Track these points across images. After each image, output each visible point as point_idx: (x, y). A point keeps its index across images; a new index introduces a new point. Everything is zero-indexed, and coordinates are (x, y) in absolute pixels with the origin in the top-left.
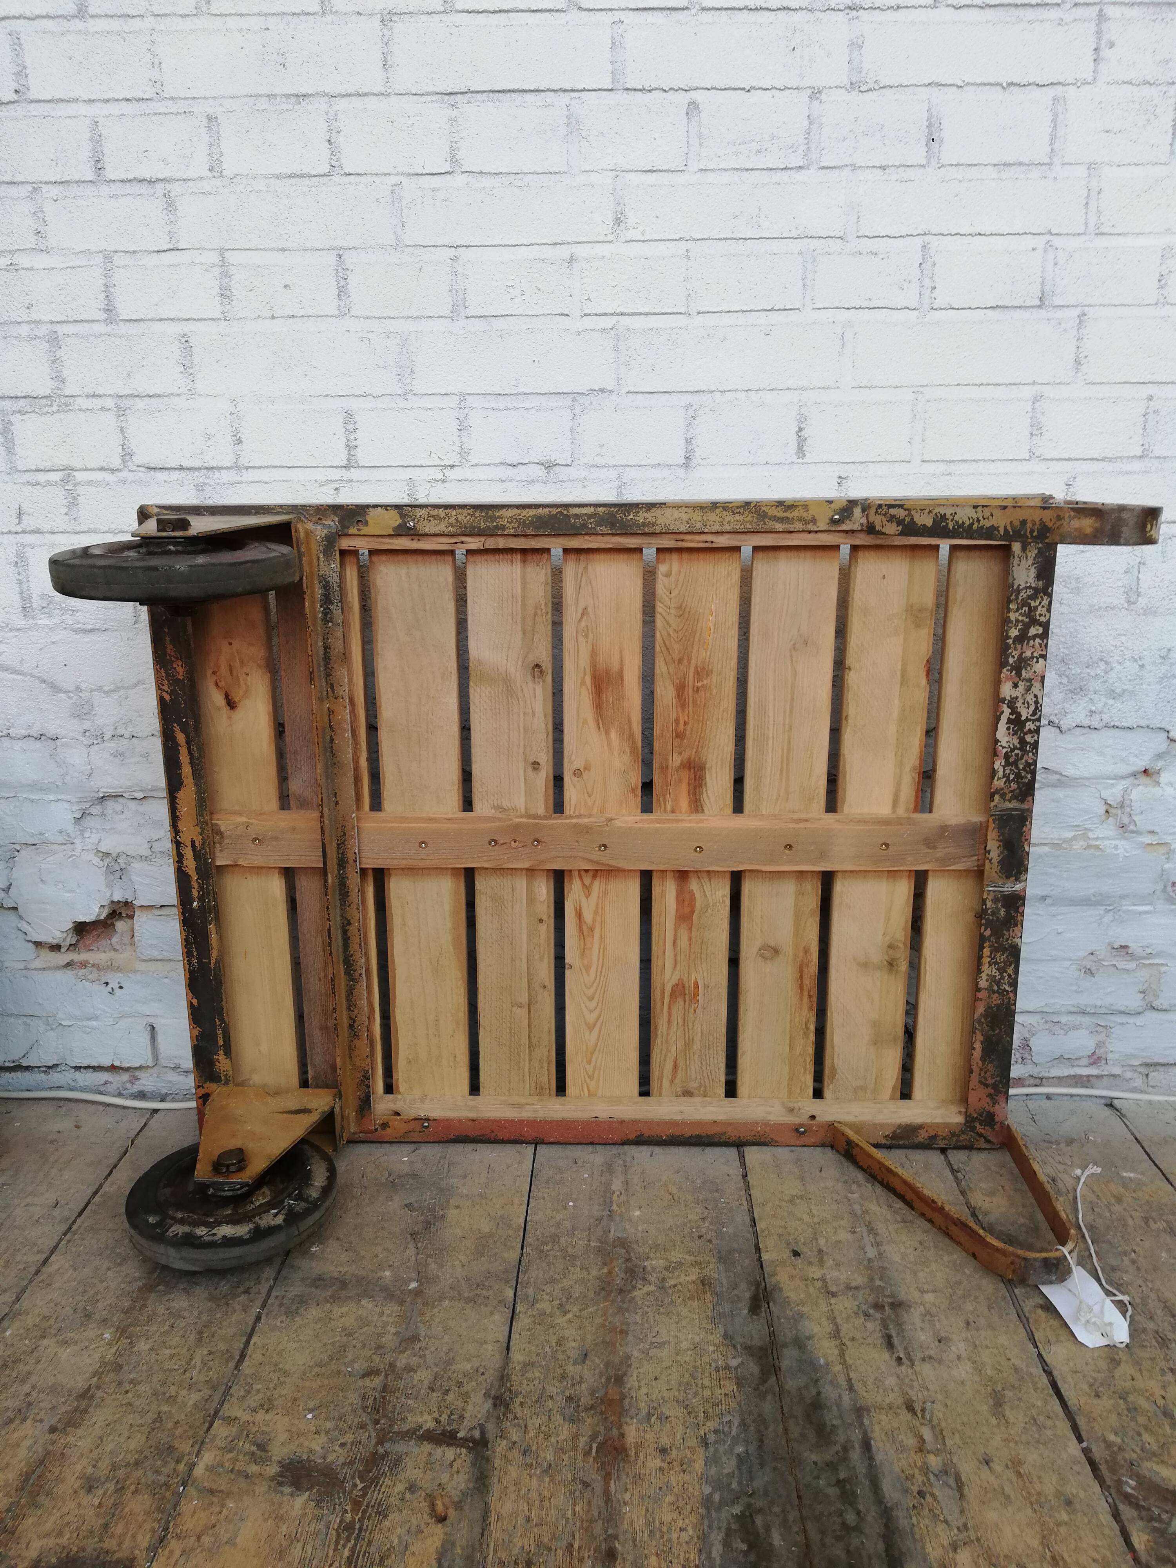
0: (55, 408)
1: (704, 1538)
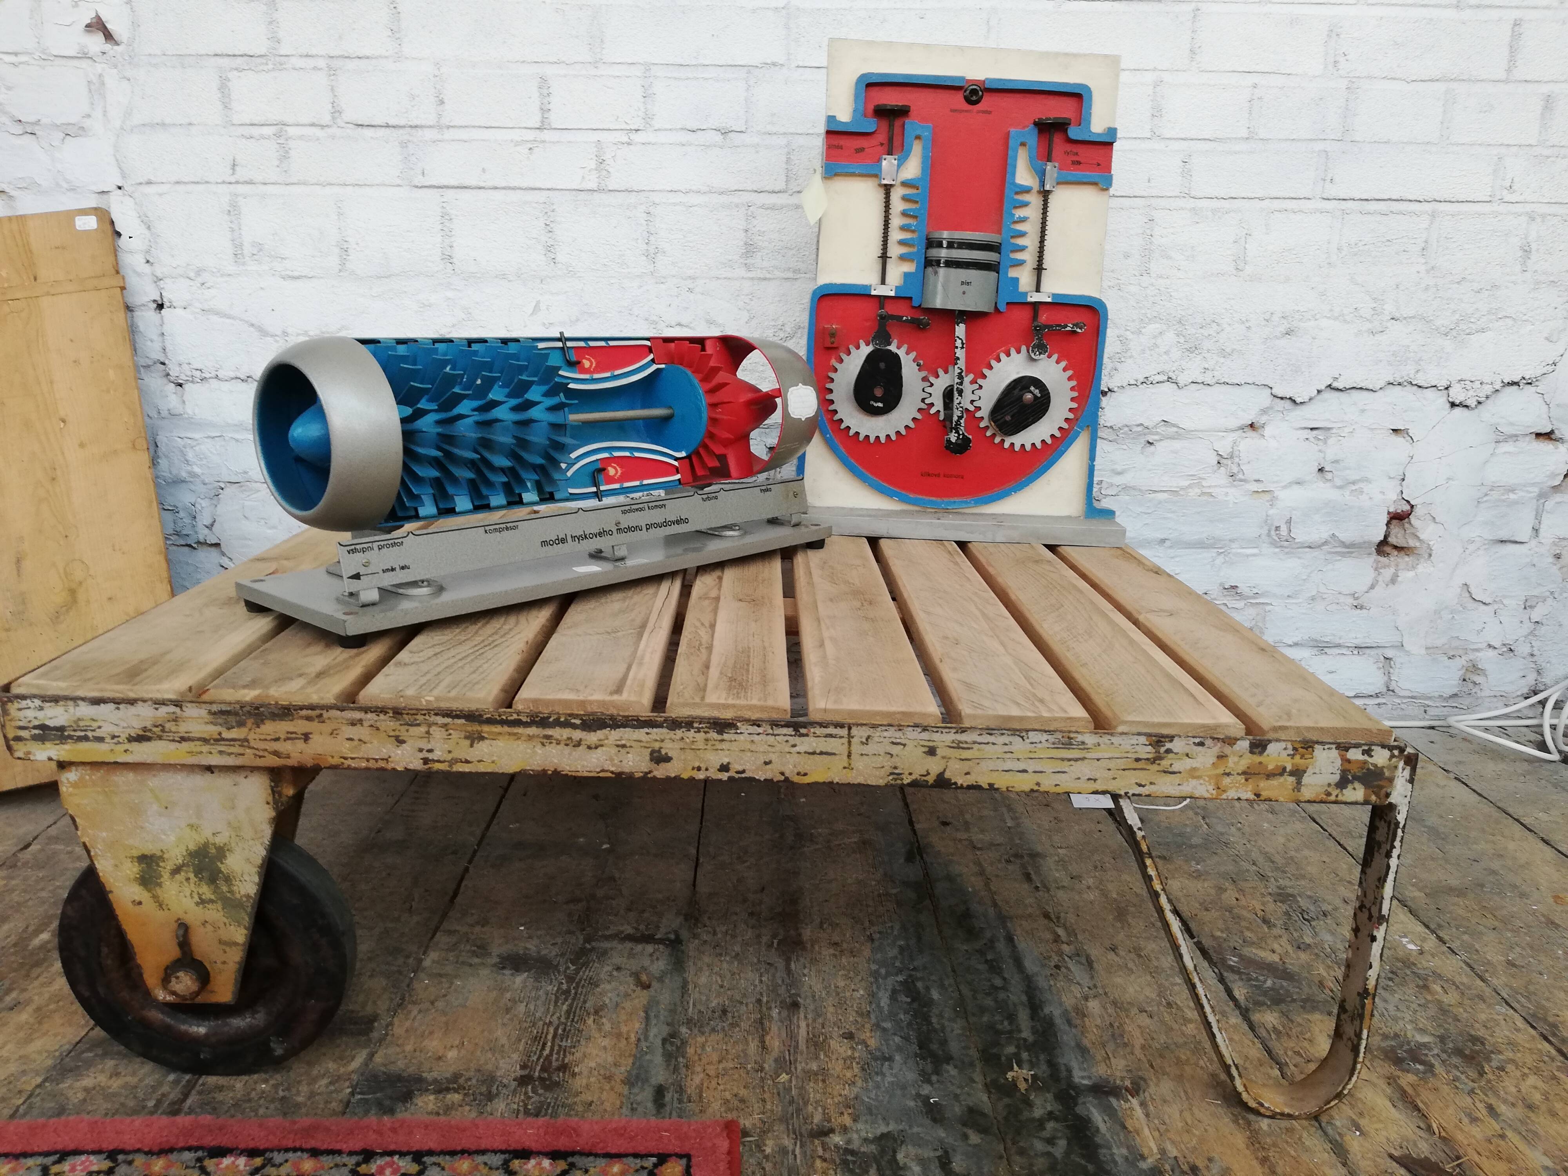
0: (270, 66)
1: (873, 995)
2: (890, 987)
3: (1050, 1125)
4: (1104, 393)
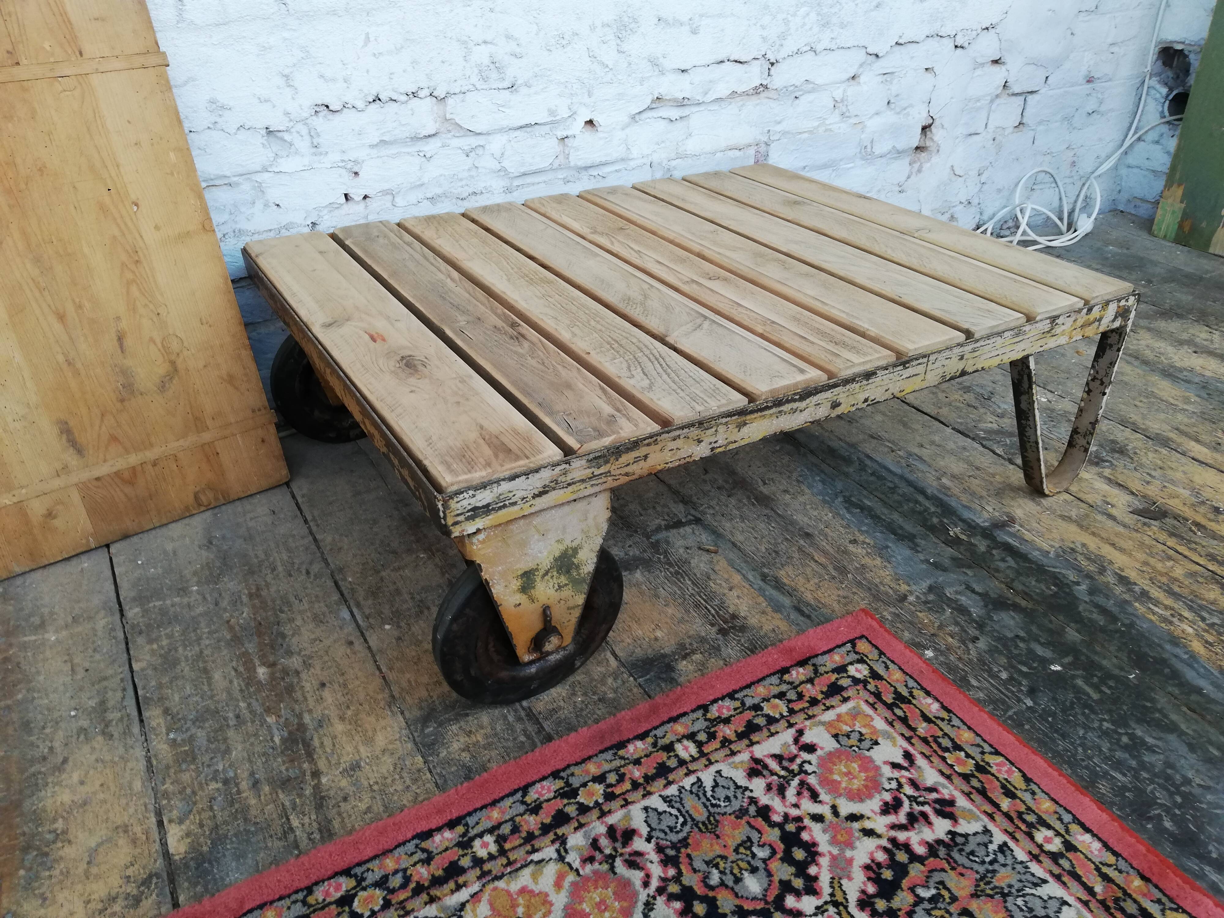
1: (838, 514)
2: (841, 507)
3: (995, 552)
4: (772, 64)
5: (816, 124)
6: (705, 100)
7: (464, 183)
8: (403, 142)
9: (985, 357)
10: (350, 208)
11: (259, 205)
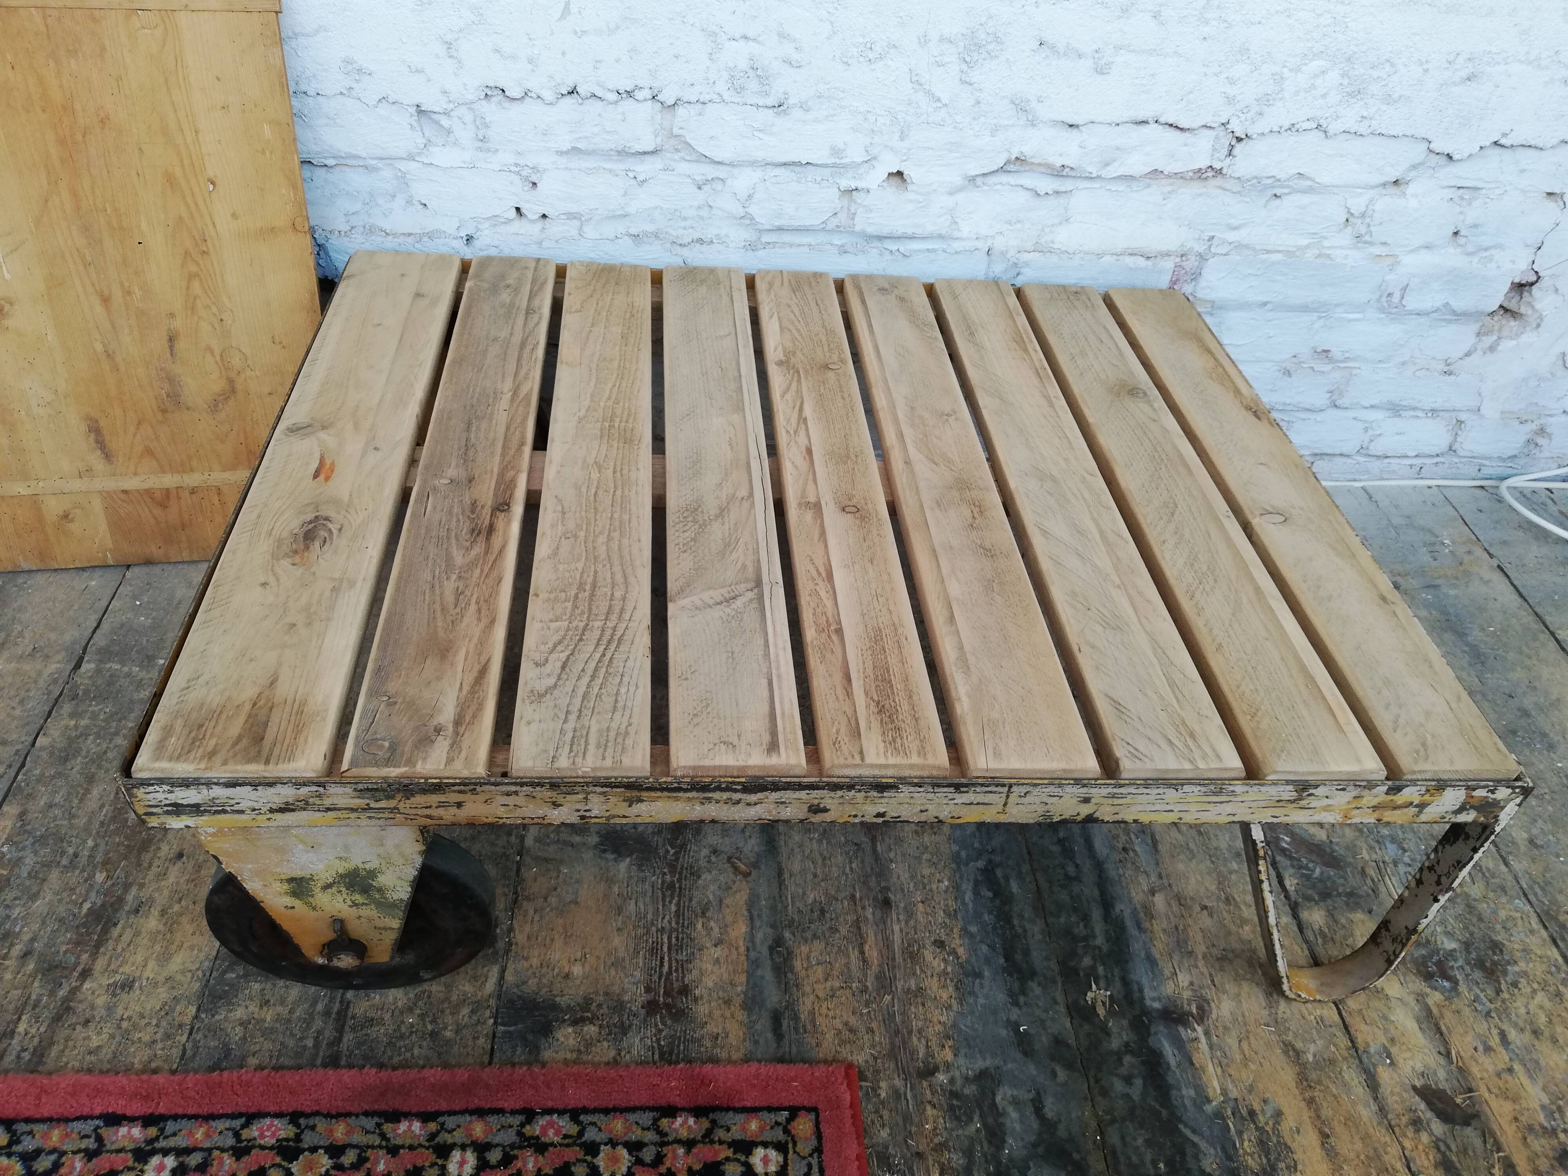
2: (972, 877)
3: (1127, 1059)
4: (1239, 140)
5: (1304, 242)
6: (1105, 173)
7: (688, 223)
8: (606, 154)
9: (1140, 808)
10: (518, 226)
11: (400, 201)
